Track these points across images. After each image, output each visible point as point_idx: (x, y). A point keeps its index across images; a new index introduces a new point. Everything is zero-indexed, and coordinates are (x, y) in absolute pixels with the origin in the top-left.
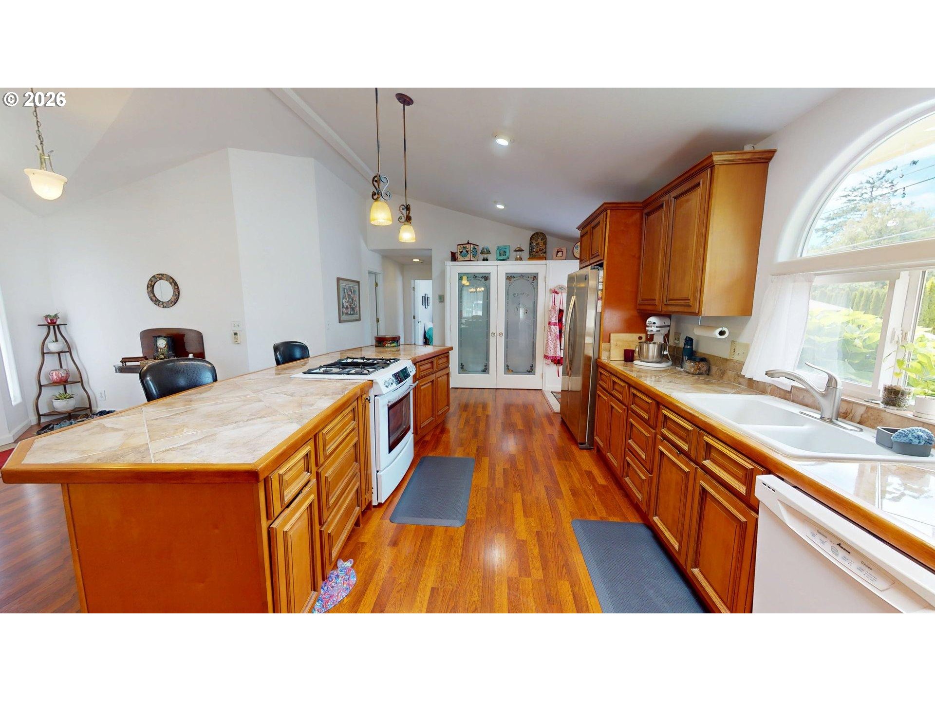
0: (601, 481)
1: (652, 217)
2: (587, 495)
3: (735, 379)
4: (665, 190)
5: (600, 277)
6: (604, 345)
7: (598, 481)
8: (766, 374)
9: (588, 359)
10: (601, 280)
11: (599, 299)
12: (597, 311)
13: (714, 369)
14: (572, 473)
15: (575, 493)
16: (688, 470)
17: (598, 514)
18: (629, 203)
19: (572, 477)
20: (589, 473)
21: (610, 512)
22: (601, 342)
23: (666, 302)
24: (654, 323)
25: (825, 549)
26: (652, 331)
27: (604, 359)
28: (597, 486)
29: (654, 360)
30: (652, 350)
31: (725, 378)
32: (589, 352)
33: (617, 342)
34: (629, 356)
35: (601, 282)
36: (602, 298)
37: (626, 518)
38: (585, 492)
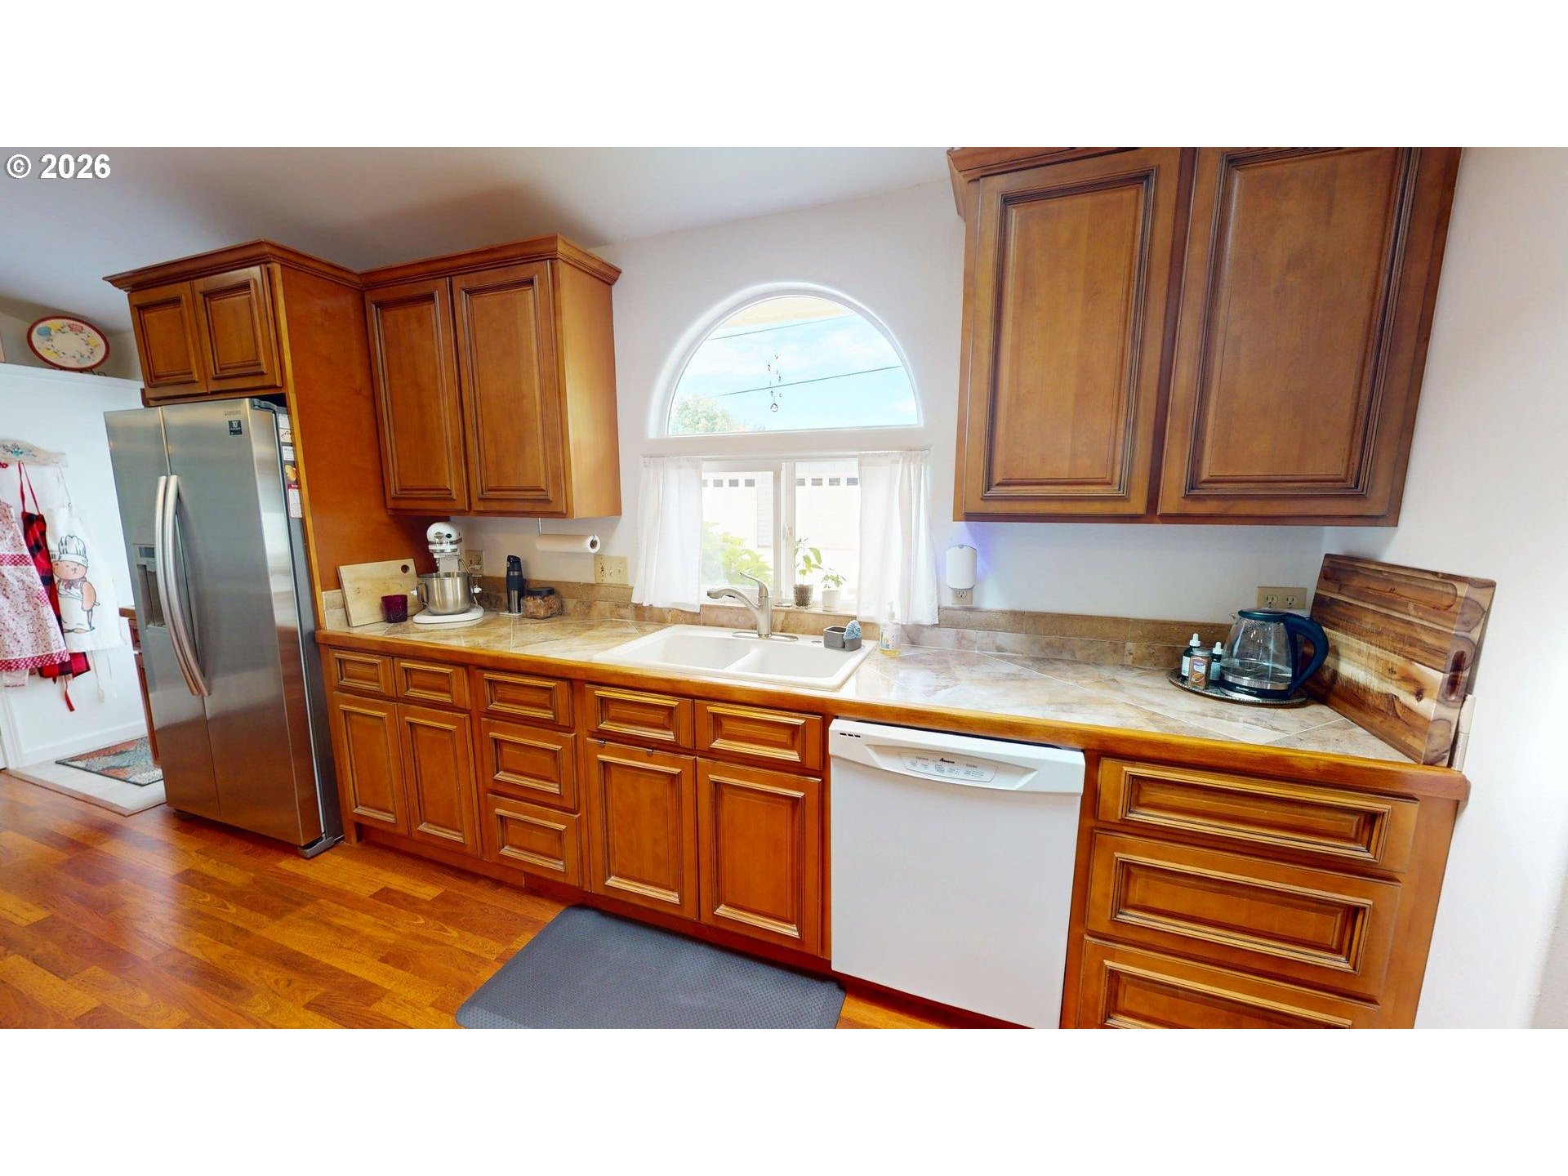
0: (427, 892)
1: (398, 314)
2: (427, 941)
3: (612, 612)
4: (433, 267)
5: (281, 432)
6: (326, 597)
7: (421, 896)
8: (709, 594)
9: (288, 636)
10: (286, 438)
11: (290, 486)
12: (292, 515)
13: (570, 604)
14: (345, 923)
15: (395, 958)
16: (679, 770)
17: (487, 956)
18: (330, 265)
19: (354, 931)
20: (386, 895)
21: (505, 934)
22: (318, 588)
23: (482, 493)
24: (449, 536)
25: (929, 771)
26: (442, 551)
27: (332, 623)
28: (425, 907)
29: (459, 608)
30: (451, 589)
31: (594, 613)
32: (285, 616)
33: (358, 585)
34: (395, 609)
35: (286, 444)
36: (298, 482)
37: (537, 923)
38: (418, 937)
